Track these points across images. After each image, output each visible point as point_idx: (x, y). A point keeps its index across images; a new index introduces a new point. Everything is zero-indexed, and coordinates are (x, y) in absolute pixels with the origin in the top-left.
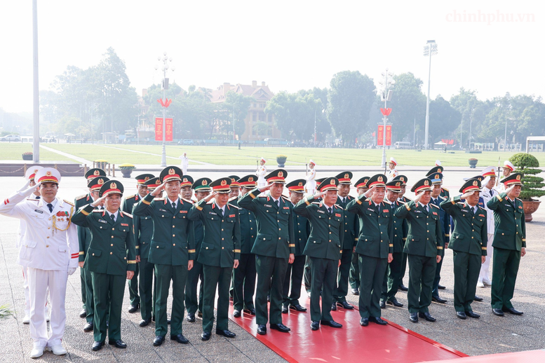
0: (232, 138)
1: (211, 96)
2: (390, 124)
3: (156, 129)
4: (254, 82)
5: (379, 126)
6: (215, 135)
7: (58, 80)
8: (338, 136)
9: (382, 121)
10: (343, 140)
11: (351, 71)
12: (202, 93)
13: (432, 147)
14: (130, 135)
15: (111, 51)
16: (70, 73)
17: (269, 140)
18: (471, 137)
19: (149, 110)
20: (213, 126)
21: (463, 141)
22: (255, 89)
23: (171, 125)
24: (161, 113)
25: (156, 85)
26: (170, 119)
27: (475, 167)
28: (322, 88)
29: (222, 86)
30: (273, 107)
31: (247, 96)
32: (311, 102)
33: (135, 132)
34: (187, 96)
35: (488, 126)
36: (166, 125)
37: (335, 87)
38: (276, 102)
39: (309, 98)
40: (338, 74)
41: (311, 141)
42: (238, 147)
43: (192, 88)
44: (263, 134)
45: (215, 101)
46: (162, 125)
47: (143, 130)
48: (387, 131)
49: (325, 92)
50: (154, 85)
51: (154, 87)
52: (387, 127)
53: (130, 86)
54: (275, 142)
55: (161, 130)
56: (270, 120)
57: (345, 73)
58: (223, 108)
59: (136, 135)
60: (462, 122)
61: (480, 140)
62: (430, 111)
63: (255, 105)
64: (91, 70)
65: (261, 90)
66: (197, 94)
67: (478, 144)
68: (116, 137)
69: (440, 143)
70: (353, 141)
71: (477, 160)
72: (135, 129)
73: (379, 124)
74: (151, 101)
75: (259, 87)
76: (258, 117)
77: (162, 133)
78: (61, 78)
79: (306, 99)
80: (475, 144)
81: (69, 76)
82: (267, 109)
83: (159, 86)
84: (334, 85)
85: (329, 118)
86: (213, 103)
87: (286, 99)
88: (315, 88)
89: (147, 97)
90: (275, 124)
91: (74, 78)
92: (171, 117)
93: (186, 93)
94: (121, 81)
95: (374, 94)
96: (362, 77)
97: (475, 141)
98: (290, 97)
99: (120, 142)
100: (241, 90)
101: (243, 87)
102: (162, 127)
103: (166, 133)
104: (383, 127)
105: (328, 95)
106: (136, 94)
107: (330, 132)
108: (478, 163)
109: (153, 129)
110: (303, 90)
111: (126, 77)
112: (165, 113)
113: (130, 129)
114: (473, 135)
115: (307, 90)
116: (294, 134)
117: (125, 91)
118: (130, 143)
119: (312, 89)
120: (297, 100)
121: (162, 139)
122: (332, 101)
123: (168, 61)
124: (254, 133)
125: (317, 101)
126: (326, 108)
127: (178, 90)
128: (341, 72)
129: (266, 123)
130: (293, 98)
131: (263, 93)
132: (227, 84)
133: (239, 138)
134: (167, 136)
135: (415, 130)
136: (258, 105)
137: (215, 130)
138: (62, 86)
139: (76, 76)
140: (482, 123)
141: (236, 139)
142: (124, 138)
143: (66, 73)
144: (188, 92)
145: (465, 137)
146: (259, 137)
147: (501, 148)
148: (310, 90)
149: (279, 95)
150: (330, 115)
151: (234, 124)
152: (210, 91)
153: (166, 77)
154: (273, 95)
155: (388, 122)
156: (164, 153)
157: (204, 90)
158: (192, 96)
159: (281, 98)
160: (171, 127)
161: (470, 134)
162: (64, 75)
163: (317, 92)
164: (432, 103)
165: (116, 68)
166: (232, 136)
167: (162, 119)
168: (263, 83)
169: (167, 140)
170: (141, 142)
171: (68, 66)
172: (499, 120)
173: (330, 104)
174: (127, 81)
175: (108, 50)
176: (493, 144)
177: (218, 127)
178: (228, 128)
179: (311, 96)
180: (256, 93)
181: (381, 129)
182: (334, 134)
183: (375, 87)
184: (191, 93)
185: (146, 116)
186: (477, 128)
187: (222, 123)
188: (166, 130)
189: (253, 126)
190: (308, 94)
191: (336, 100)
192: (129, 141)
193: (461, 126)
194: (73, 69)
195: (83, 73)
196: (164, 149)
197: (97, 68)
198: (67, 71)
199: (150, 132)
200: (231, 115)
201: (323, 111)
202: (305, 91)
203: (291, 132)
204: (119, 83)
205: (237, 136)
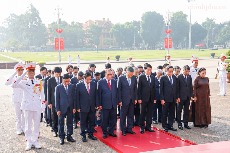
0: (94, 47)
1: (83, 27)
2: (171, 37)
3: (56, 44)
4: (104, 19)
5: (166, 39)
6: (85, 46)
7: (6, 21)
8: (146, 44)
9: (167, 36)
10: (149, 46)
11: (152, 12)
12: (78, 25)
13: (193, 47)
14: (43, 47)
15: (32, 5)
16: (12, 17)
17: (112, 47)
18: (212, 42)
19: (52, 34)
20: (84, 41)
21: (209, 44)
22: (104, 22)
23: (63, 42)
24: (57, 36)
25: (55, 22)
26: (62, 39)
27: (214, 57)
28: (137, 21)
29: (88, 21)
30: (113, 31)
31: (100, 26)
32: (132, 28)
33: (46, 45)
34: (71, 27)
35: (221, 36)
36: (60, 42)
37: (144, 20)
38: (115, 28)
39: (131, 26)
40: (145, 13)
41: (133, 47)
42: (96, 51)
43: (73, 23)
44: (109, 45)
45: (84, 29)
46: (58, 42)
47: (49, 44)
48: (169, 41)
49: (139, 22)
50: (54, 22)
51: (54, 23)
52: (169, 39)
53: (42, 23)
54: (115, 48)
55: (58, 44)
56: (112, 37)
57: (149, 13)
58: (88, 32)
59: (46, 47)
60: (208, 35)
61: (217, 44)
62: (191, 30)
63: (104, 30)
64: (22, 15)
65: (107, 23)
66: (75, 26)
67: (216, 46)
68: (36, 48)
69: (197, 46)
70: (154, 46)
71: (215, 54)
72: (46, 44)
73: (166, 37)
74: (53, 30)
75: (106, 21)
76: (106, 36)
77: (58, 46)
78: (7, 20)
79: (130, 26)
80: (215, 45)
81: (11, 19)
82: (110, 32)
83: (56, 22)
84: (143, 19)
85: (141, 36)
86: (84, 30)
87: (120, 27)
88: (134, 21)
89: (51, 28)
90: (115, 39)
91: (14, 20)
92: (62, 37)
93: (70, 25)
94: (38, 20)
95: (163, 23)
96: (157, 14)
97: (214, 44)
98: (122, 25)
99: (38, 51)
100: (97, 23)
101: (98, 21)
102: (58, 43)
103: (60, 46)
104: (167, 39)
105: (141, 24)
106: (45, 27)
107: (142, 42)
108: (215, 55)
109: (54, 44)
110: (128, 22)
111: (39, 18)
112: (59, 36)
113: (43, 44)
114: (214, 41)
115: (130, 22)
116: (124, 44)
117: (40, 26)
118: (43, 51)
119: (133, 21)
120: (125, 27)
121: (58, 49)
122: (143, 27)
123: (60, 10)
124: (104, 44)
125: (135, 27)
126: (140, 31)
127: (66, 24)
128: (146, 13)
129: (111, 39)
130: (123, 26)
131: (108, 24)
132: (90, 20)
133: (97, 47)
134: (61, 47)
135: (185, 40)
136: (106, 30)
137: (85, 43)
138: (8, 24)
139: (15, 18)
140: (218, 35)
141: (95, 47)
142: (40, 48)
143: (9, 17)
144: (71, 25)
145: (209, 42)
146: (107, 46)
147: (228, 47)
148: (131, 22)
149: (116, 25)
150: (142, 34)
151: (94, 40)
152: (82, 24)
153: (59, 18)
154: (113, 25)
155: (170, 36)
156: (60, 56)
157: (79, 23)
158: (73, 27)
159: (117, 26)
160: (63, 43)
161: (212, 40)
162: (9, 18)
163: (135, 23)
164: (193, 26)
165: (34, 14)
166: (93, 46)
167: (58, 39)
168: (108, 19)
169: (61, 49)
170: (49, 51)
171: (11, 14)
172: (227, 33)
173: (141, 29)
174: (40, 21)
175: (30, 5)
176: (224, 45)
177: (86, 42)
178: (91, 42)
179: (132, 24)
180: (105, 24)
181: (166, 40)
182: (144, 43)
183: (164, 19)
184: (73, 25)
185: (50, 38)
186: (215, 37)
187: (88, 40)
188: (61, 44)
189: (104, 41)
190: (130, 24)
191: (144, 26)
192: (43, 50)
193: (207, 37)
194: (13, 15)
195: (18, 17)
196: (60, 53)
197: (25, 14)
198: (11, 16)
199: (53, 45)
200: (92, 36)
201: (138, 32)
202: (129, 23)
203: (123, 43)
204: (36, 22)
205: (96, 46)
